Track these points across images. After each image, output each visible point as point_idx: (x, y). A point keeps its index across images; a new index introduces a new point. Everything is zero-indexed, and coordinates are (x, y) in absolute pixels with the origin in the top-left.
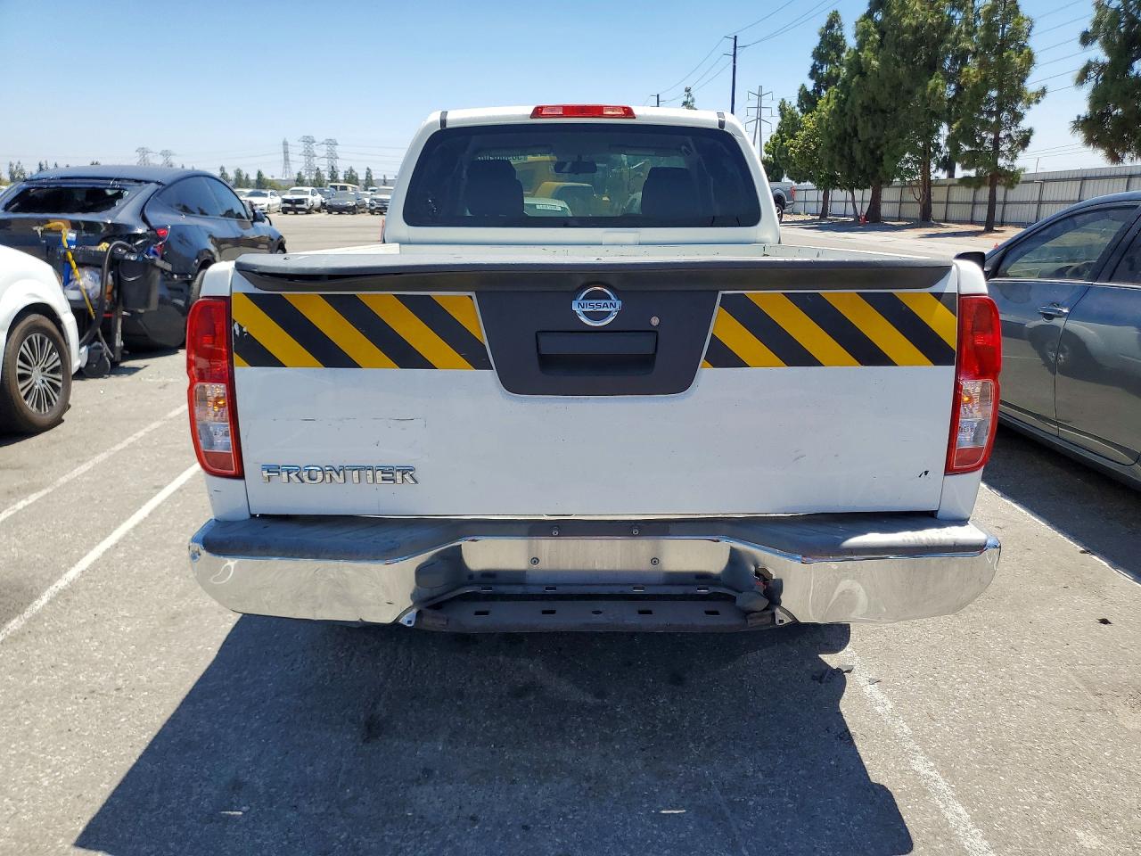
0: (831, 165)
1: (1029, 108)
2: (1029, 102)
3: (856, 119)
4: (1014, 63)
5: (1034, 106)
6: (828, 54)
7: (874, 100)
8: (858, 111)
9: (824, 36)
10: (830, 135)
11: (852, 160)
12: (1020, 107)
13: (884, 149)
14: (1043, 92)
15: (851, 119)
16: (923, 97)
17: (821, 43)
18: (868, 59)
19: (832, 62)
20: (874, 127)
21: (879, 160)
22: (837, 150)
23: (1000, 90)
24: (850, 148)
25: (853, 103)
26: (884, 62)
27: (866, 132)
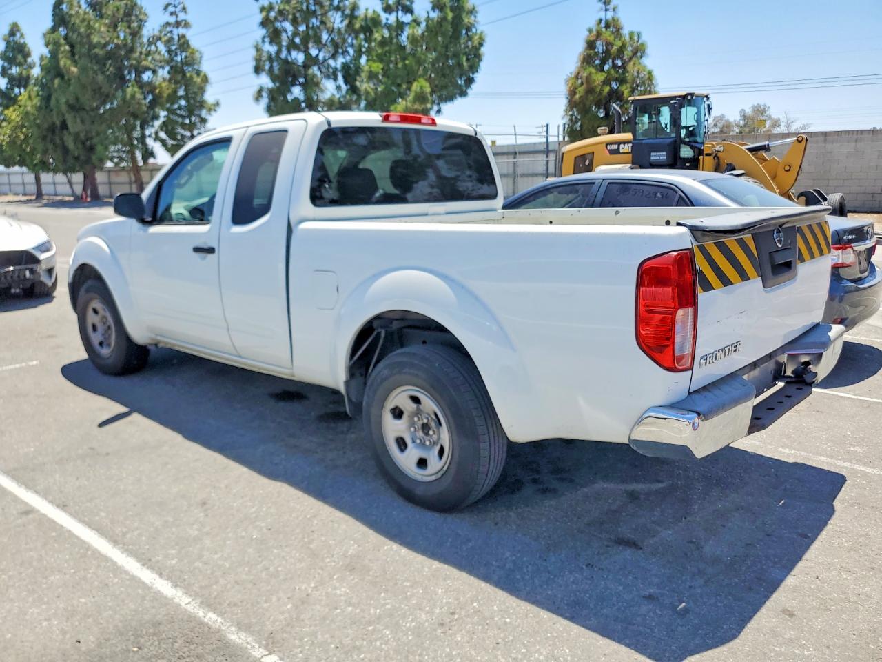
0: (45, 152)
1: (210, 114)
2: (210, 110)
3: (63, 115)
4: (195, 82)
5: (213, 113)
6: (14, 58)
7: (77, 99)
8: (64, 108)
9: (8, 43)
10: (39, 126)
11: (65, 150)
12: (204, 113)
13: (95, 141)
14: (217, 104)
15: (58, 114)
16: (124, 100)
17: (6, 47)
18: (67, 65)
19: (20, 65)
20: (83, 122)
21: (92, 149)
22: (48, 139)
23: (188, 101)
24: (62, 139)
25: (57, 101)
26: (83, 70)
27: (74, 125)
